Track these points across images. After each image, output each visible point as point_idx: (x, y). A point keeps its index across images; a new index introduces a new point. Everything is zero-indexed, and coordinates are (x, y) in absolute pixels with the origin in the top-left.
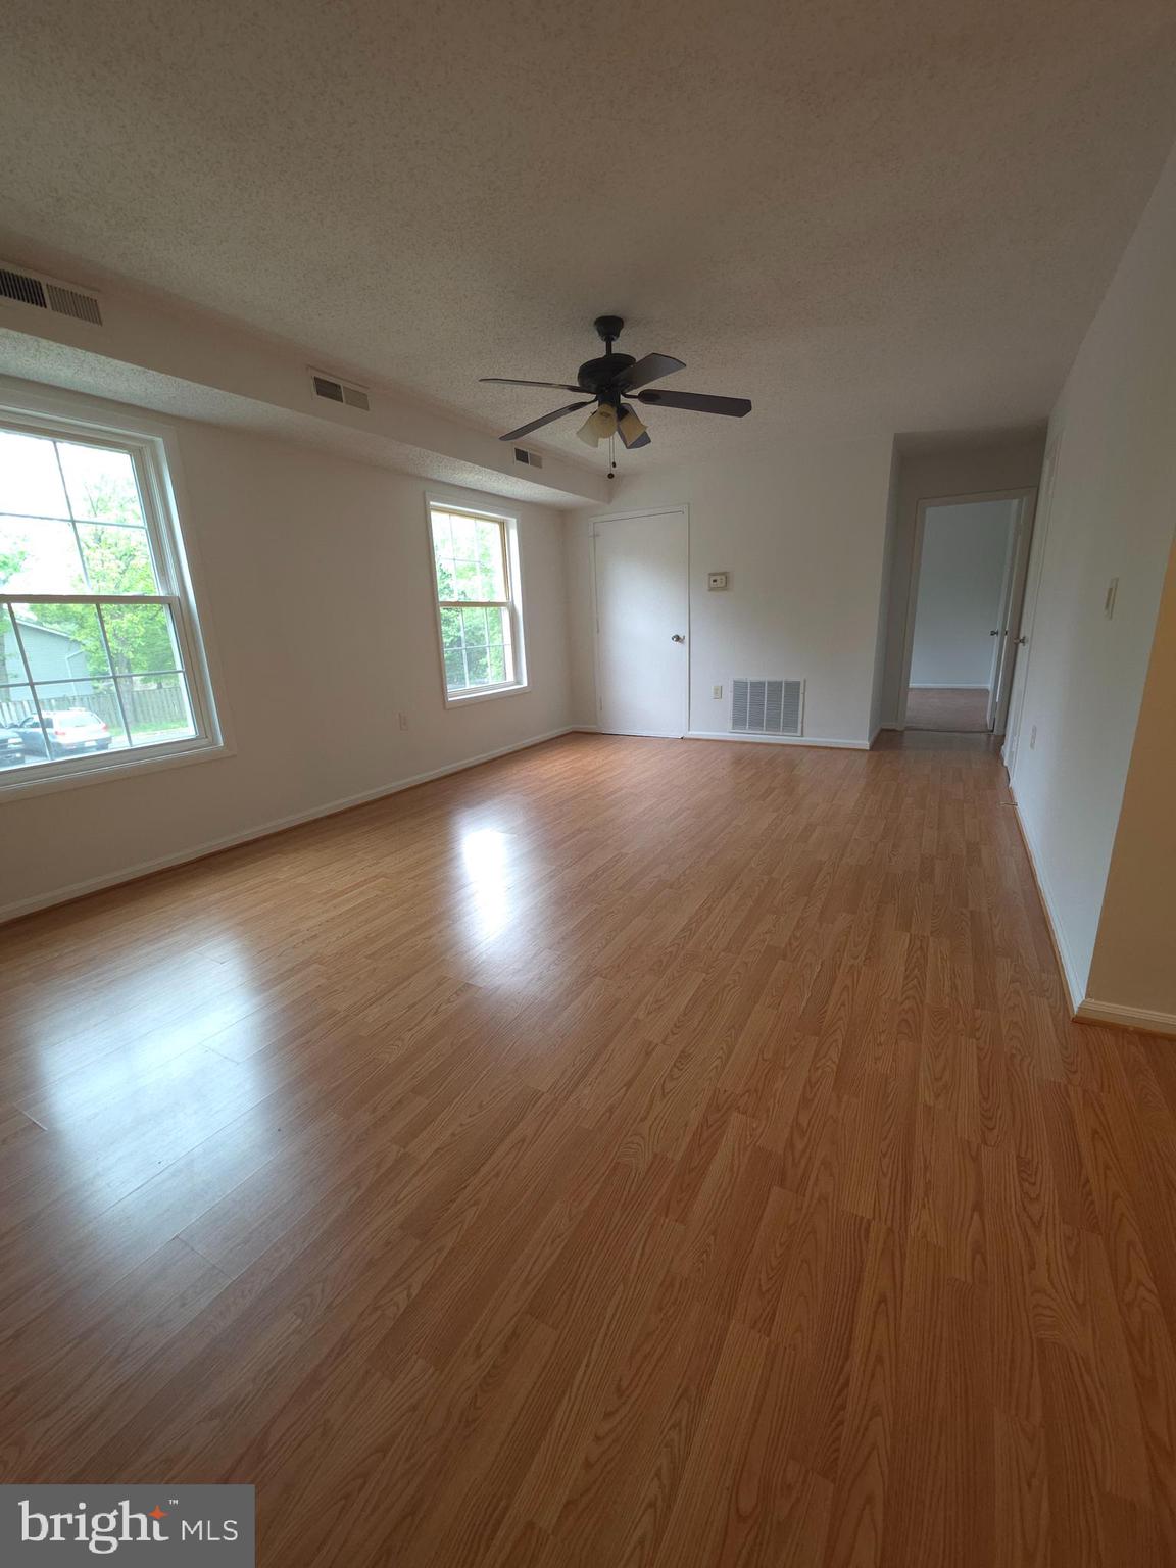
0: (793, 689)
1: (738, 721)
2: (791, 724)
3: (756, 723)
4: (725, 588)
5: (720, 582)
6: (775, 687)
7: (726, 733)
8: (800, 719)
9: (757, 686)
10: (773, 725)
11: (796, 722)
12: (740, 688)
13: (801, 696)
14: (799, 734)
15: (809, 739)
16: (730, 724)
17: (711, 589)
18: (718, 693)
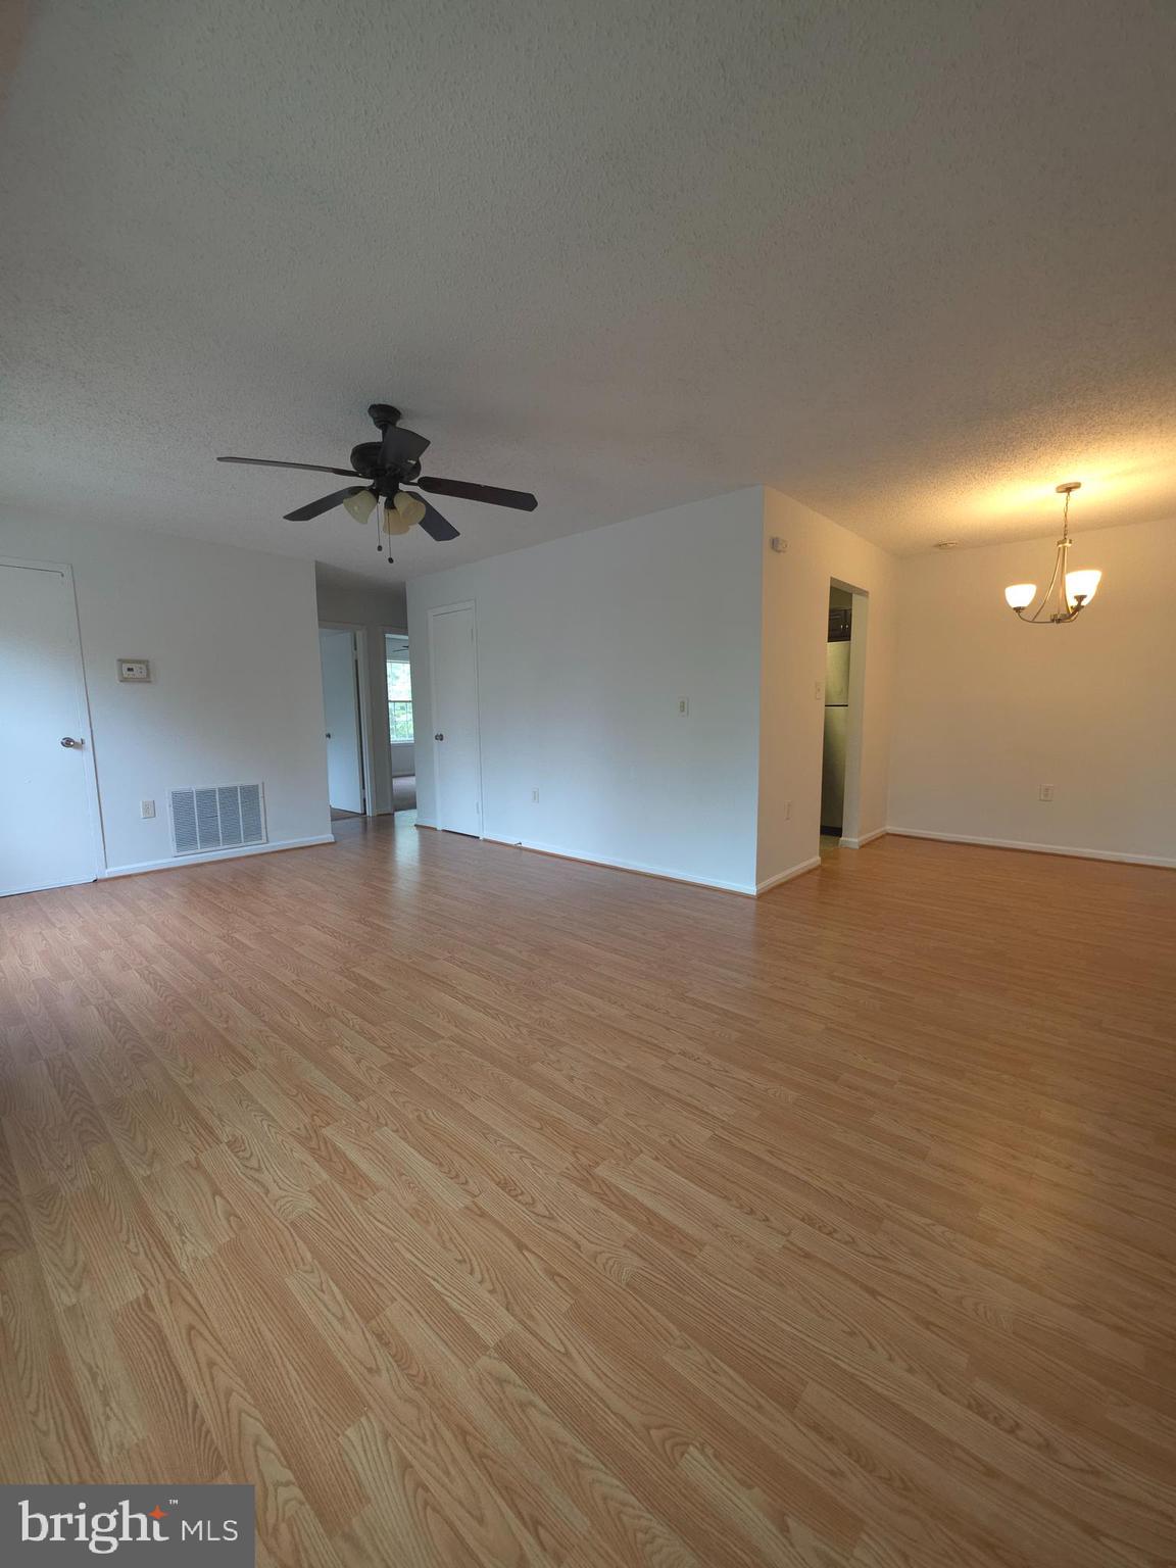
0: (251, 793)
1: (184, 841)
2: (254, 832)
3: (210, 839)
4: (147, 680)
5: (135, 671)
6: (228, 793)
7: (169, 857)
8: (263, 826)
9: (206, 796)
10: (231, 837)
11: (259, 828)
12: (181, 802)
13: (261, 800)
14: (264, 839)
15: (277, 844)
16: (173, 846)
17: (124, 680)
18: (150, 810)
